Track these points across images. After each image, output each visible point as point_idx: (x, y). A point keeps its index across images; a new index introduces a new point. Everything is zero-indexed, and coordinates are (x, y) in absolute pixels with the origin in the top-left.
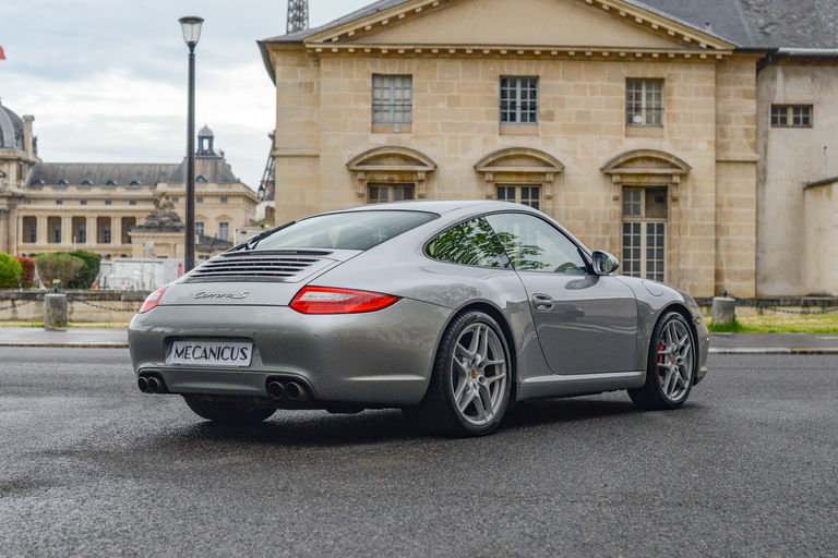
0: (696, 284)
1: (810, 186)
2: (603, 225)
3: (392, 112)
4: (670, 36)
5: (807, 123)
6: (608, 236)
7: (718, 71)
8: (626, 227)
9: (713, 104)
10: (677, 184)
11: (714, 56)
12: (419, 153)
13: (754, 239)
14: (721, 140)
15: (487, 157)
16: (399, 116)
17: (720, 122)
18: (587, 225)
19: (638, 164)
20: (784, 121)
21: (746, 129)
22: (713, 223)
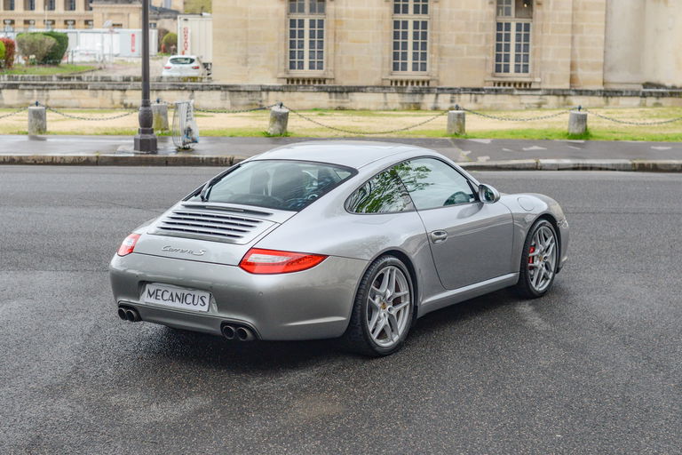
0: (554, 73)
2: (481, 24)
6: (483, 33)
8: (499, 26)
13: (603, 37)
18: (467, 24)
22: (570, 23)
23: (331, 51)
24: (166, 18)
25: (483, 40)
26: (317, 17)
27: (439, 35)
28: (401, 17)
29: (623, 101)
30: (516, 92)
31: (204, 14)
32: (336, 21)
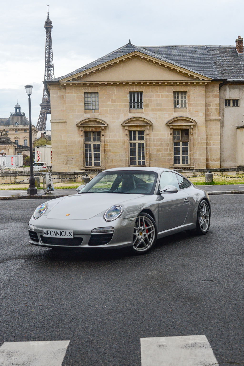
0: (199, 163)
1: (239, 128)
2: (167, 143)
3: (91, 106)
4: (189, 76)
5: (237, 105)
6: (168, 147)
7: (206, 88)
8: (175, 144)
9: (204, 100)
10: (192, 128)
11: (205, 83)
12: (101, 120)
13: (220, 147)
14: (207, 112)
15: (126, 121)
16: (94, 107)
17: (207, 106)
18: (161, 144)
19: (178, 122)
20: (229, 105)
21: (216, 108)
22: (205, 142)
23: (103, 157)
24: (25, 150)
25: (168, 150)
26: (97, 143)
27: (150, 149)
28: (133, 142)
29: (229, 173)
30: (183, 171)
31: (46, 145)
32: (105, 144)
